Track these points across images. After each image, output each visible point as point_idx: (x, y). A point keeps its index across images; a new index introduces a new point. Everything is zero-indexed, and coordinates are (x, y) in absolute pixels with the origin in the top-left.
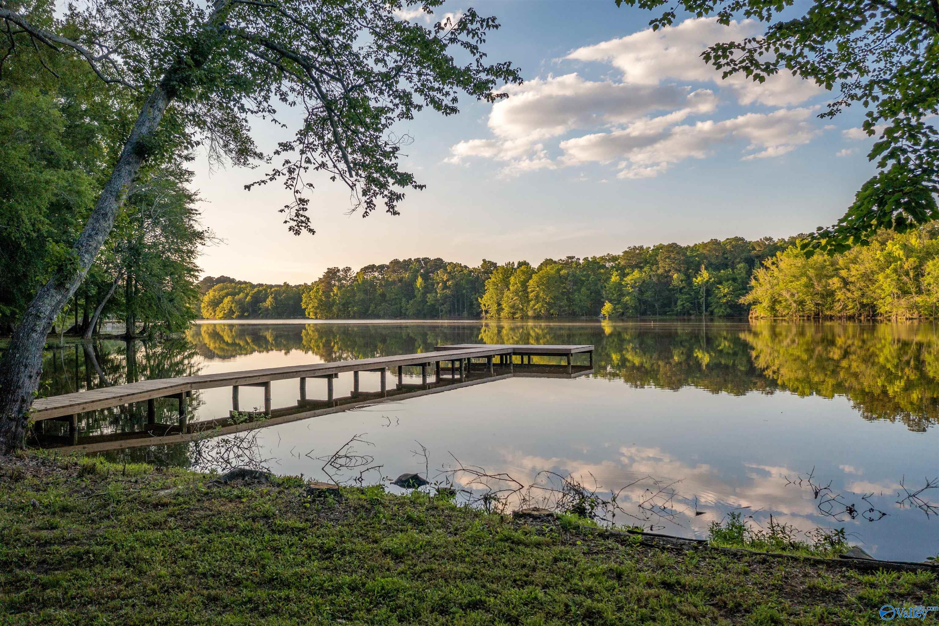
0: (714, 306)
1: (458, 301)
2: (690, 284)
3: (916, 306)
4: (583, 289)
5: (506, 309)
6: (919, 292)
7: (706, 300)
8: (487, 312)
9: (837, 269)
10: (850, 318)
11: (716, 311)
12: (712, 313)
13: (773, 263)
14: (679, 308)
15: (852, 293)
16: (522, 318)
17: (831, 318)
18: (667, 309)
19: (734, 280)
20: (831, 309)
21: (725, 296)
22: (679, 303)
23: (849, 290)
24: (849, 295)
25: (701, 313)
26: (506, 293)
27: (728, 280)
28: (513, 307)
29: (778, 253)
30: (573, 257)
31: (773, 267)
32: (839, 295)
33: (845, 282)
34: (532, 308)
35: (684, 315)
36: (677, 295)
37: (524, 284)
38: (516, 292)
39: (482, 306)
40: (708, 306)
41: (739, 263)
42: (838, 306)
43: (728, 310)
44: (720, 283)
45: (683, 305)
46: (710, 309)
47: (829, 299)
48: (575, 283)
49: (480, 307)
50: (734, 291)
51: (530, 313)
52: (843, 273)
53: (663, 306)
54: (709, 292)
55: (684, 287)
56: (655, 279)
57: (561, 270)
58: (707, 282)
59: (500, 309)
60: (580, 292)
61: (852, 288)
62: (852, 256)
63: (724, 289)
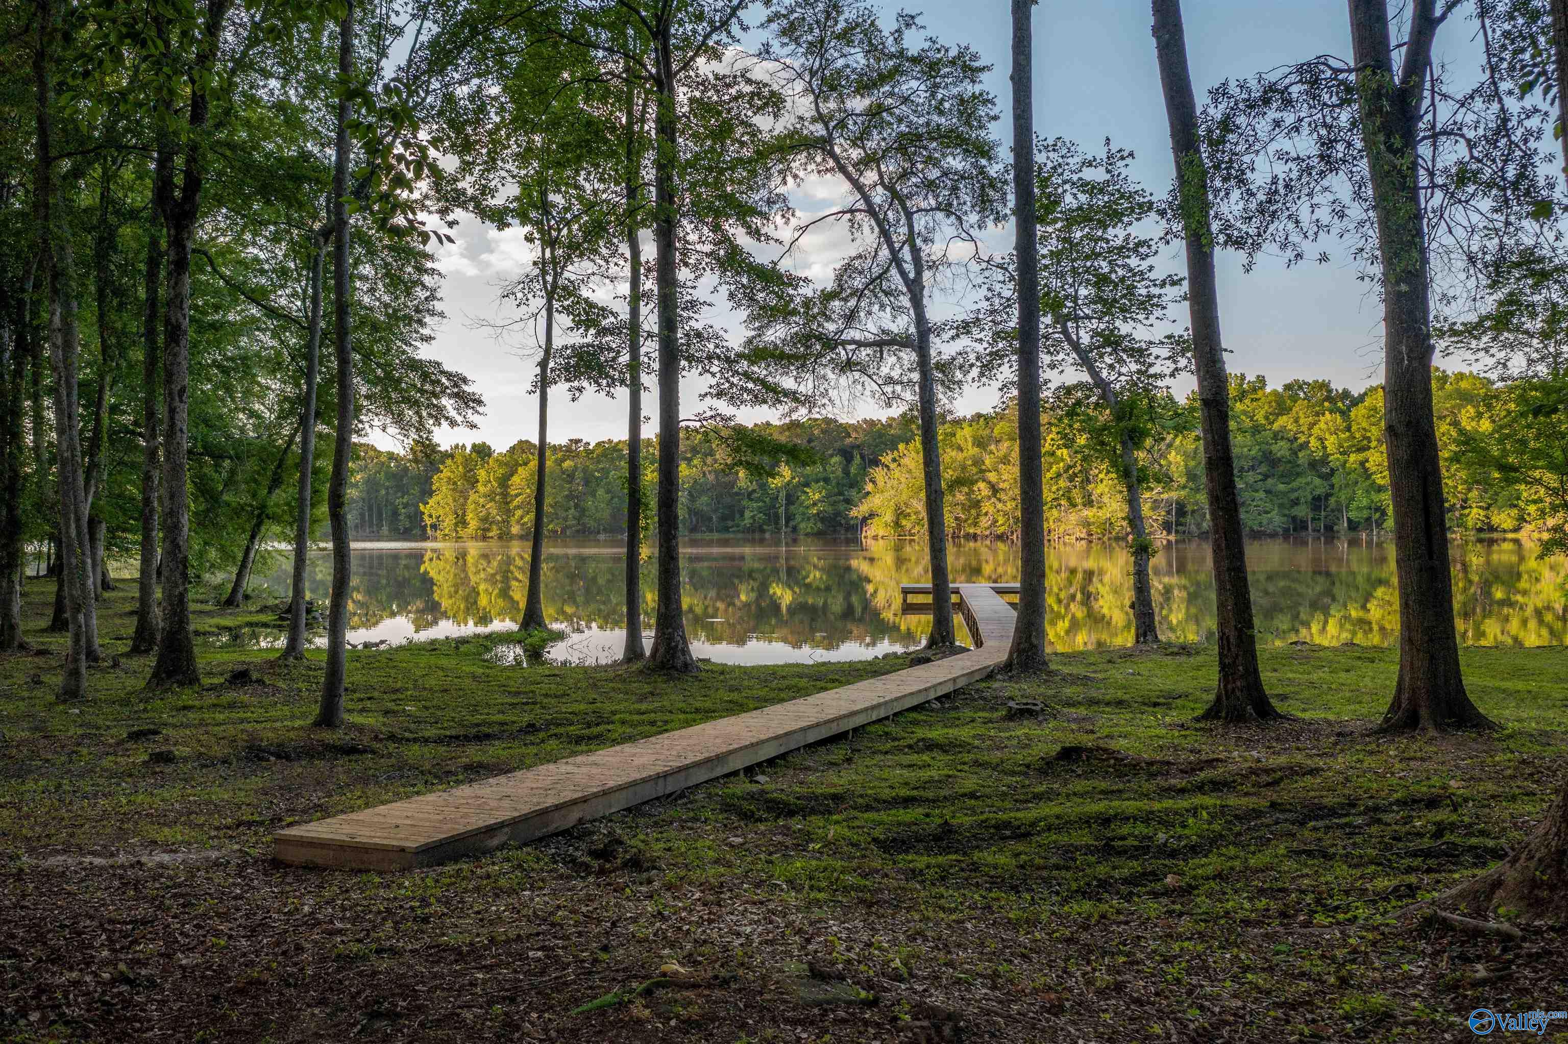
0: (798, 518)
1: (370, 509)
2: (763, 486)
3: (1086, 524)
4: (600, 492)
5: (473, 524)
6: (1089, 503)
7: (787, 510)
8: (434, 527)
9: (984, 471)
10: (1000, 537)
11: (802, 525)
12: (795, 529)
13: (894, 460)
14: (747, 522)
15: (1005, 502)
16: (500, 538)
17: (975, 537)
18: (730, 523)
19: (826, 480)
20: (975, 524)
21: (815, 504)
22: (748, 514)
23: (1000, 500)
24: (1000, 506)
25: (779, 529)
26: (473, 497)
27: (817, 481)
28: (485, 520)
29: (901, 446)
30: (580, 441)
31: (893, 466)
32: (987, 507)
33: (995, 489)
34: (518, 522)
35: (755, 534)
36: (745, 503)
37: (504, 482)
38: (490, 496)
39: (426, 517)
40: (789, 519)
41: (832, 456)
42: (984, 522)
43: (819, 525)
44: (807, 485)
45: (753, 517)
46: (792, 523)
47: (973, 512)
48: (587, 482)
49: (422, 520)
50: (827, 496)
51: (515, 530)
52: (992, 477)
53: (724, 518)
54: (791, 499)
55: (754, 491)
56: (711, 477)
57: (563, 460)
58: (789, 483)
59: (462, 522)
60: (594, 496)
61: (1002, 496)
62: (1001, 454)
63: (814, 494)
